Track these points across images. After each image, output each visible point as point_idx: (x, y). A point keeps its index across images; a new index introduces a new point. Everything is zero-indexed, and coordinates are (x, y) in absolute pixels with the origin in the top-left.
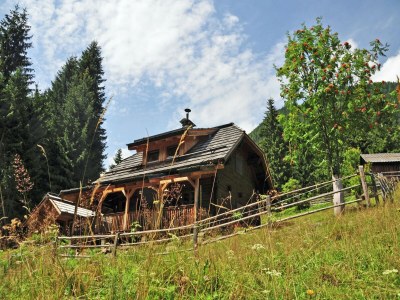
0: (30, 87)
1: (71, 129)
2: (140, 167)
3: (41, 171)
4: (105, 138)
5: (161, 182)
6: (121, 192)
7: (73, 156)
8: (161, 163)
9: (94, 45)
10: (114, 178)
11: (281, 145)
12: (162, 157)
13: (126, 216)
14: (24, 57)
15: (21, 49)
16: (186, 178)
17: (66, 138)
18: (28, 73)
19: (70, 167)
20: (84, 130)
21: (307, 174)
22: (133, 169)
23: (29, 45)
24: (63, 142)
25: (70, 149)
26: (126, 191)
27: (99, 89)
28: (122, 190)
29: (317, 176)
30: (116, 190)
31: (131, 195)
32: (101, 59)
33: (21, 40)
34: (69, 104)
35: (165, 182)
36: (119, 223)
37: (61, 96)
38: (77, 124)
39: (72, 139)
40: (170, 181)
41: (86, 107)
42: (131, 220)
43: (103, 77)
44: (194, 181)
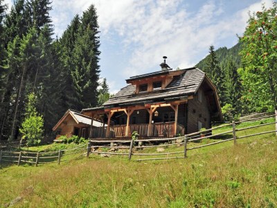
0: (52, 37)
1: (80, 66)
2: (134, 95)
3: (61, 94)
4: (99, 71)
5: (152, 106)
6: (124, 112)
7: (81, 84)
8: (149, 93)
9: (92, 7)
10: (117, 102)
11: (218, 79)
12: (149, 89)
13: (127, 127)
14: (48, 17)
15: (45, 11)
16: (169, 105)
17: (77, 72)
18: (50, 27)
19: (79, 92)
20: (88, 67)
21: (235, 99)
22: (129, 97)
23: (50, 8)
24: (75, 75)
25: (79, 79)
26: (127, 111)
27: (96, 37)
28: (125, 110)
29: (242, 101)
30: (120, 110)
31: (131, 113)
32: (96, 17)
33: (45, 5)
34: (78, 49)
35: (154, 106)
36: (123, 132)
37: (71, 43)
38: (84, 63)
39: (81, 73)
40: (158, 106)
41: (89, 51)
42: (131, 131)
43: (98, 30)
44: (175, 106)
